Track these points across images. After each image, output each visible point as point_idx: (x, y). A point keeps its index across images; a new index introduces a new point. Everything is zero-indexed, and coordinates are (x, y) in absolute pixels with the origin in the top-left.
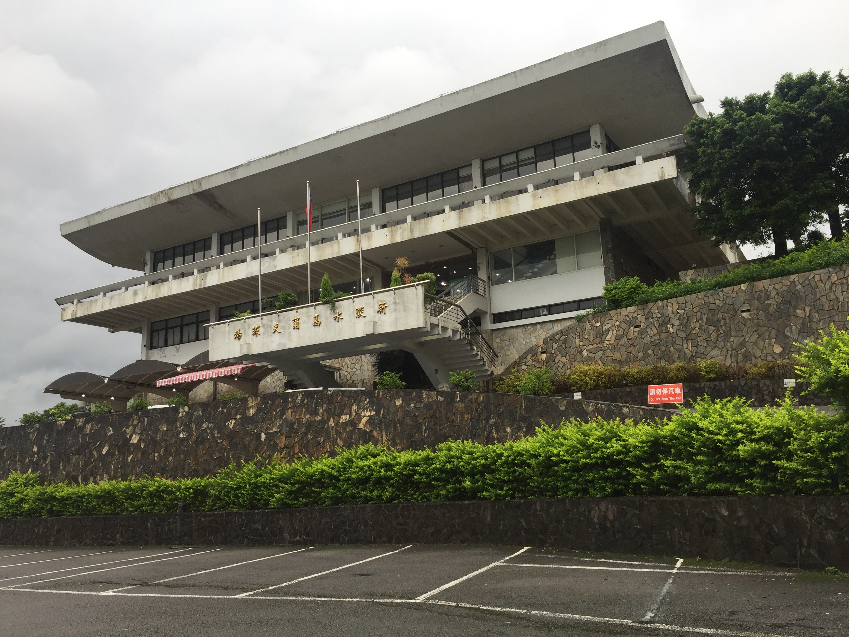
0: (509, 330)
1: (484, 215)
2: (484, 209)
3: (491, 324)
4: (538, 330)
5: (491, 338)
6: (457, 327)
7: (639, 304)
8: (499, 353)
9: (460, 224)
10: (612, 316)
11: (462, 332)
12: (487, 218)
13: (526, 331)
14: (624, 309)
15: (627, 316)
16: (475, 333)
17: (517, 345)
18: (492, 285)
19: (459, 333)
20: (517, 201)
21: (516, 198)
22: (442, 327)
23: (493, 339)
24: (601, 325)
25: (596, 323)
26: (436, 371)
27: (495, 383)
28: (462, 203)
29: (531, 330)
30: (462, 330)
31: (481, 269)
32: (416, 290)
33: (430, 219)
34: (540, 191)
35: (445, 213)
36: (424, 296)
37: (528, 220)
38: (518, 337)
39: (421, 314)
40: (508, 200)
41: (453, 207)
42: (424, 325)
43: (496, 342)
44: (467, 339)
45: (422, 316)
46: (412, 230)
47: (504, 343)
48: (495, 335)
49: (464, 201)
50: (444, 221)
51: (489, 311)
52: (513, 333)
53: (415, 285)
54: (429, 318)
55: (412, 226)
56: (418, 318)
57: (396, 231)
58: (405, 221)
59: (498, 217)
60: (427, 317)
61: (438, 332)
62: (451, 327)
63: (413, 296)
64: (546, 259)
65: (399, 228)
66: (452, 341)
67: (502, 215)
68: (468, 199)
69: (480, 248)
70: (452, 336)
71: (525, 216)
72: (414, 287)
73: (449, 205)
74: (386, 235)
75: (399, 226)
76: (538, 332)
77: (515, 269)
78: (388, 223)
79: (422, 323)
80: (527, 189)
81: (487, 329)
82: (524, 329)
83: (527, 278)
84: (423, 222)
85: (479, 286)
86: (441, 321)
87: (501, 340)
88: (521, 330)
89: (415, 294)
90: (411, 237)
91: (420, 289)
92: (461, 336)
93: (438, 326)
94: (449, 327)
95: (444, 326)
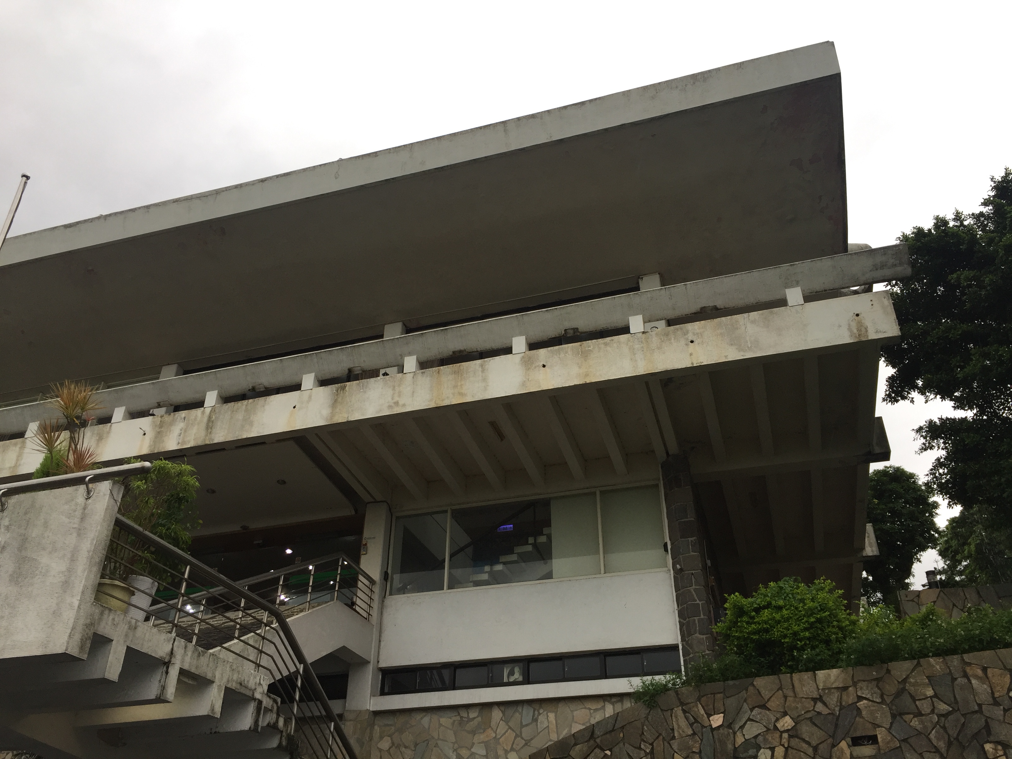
0: (418, 716)
1: (396, 399)
2: (400, 386)
3: (373, 695)
4: (493, 724)
5: (367, 737)
6: (251, 684)
7: (859, 663)
10: (766, 694)
11: (267, 702)
12: (404, 405)
13: (462, 723)
14: (807, 676)
15: (820, 699)
16: (320, 717)
18: (391, 594)
19: (251, 708)
21: (482, 366)
24: (728, 724)
25: (709, 715)
28: (347, 371)
29: (476, 722)
30: (270, 697)
31: (369, 551)
32: (87, 499)
33: (261, 400)
34: (542, 352)
35: (302, 390)
36: (112, 527)
37: (501, 436)
38: (439, 739)
39: (73, 596)
40: (462, 368)
41: (324, 379)
42: (87, 650)
43: (378, 748)
44: (282, 732)
45: (76, 603)
46: (210, 424)
47: (401, 752)
48: (378, 729)
49: (352, 366)
50: (294, 407)
51: (372, 659)
52: (427, 726)
53: (88, 479)
54: (126, 627)
55: (214, 417)
56: (57, 614)
57: (172, 424)
58: (200, 404)
59: (432, 405)
60: (116, 619)
61: (159, 693)
62: (225, 680)
63: (67, 520)
64: (527, 543)
65: (181, 419)
66: (215, 732)
67: (443, 400)
68: (364, 361)
69: (376, 502)
70: (218, 715)
71: (494, 425)
72: (81, 486)
73: (315, 374)
74: (145, 434)
75: (183, 414)
76: (495, 730)
77: (450, 560)
78: (159, 406)
79: (67, 634)
80: (510, 346)
81: (360, 711)
82: (458, 718)
83: (478, 584)
84: (244, 407)
85: (358, 589)
86: (186, 647)
87: (393, 744)
88: (451, 721)
89: (78, 513)
90: (205, 440)
91: (105, 495)
92: (261, 720)
93: (165, 669)
94: (217, 680)
95: (193, 670)
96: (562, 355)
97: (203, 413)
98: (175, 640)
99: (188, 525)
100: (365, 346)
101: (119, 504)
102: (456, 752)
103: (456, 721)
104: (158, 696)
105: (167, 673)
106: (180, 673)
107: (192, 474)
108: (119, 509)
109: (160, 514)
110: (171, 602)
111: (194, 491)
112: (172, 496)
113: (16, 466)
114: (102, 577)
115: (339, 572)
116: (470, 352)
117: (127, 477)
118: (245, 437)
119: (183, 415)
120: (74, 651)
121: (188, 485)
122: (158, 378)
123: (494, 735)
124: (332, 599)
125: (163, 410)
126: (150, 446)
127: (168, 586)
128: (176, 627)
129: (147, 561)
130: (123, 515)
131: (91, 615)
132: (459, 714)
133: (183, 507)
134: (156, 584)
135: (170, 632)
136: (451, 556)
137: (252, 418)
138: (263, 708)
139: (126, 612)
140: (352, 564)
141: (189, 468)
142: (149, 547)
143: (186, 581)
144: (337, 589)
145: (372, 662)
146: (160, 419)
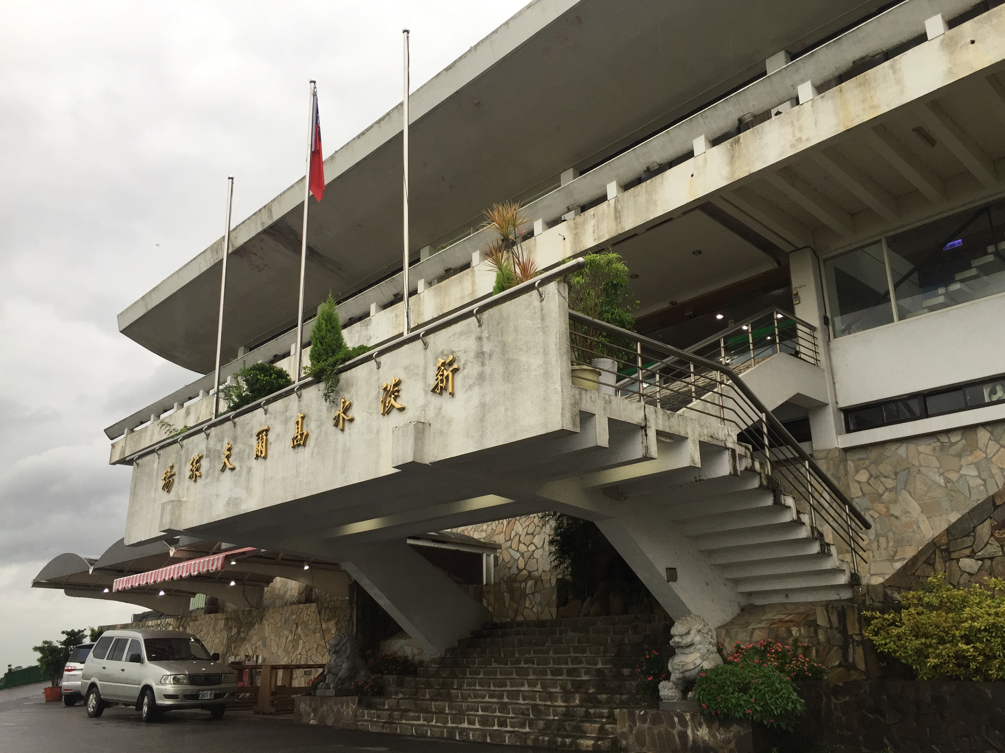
0: (893, 447)
1: (798, 135)
2: (798, 120)
3: (839, 433)
4: (981, 444)
5: (842, 472)
6: (721, 436)
8: (868, 509)
9: (733, 172)
11: (739, 450)
12: (808, 139)
13: (943, 448)
16: (794, 459)
17: (920, 487)
18: (835, 337)
19: (726, 457)
20: (895, 72)
21: (892, 67)
22: (659, 433)
23: (846, 474)
26: (672, 574)
27: (868, 621)
28: (737, 122)
29: (960, 445)
30: (741, 445)
31: (801, 301)
32: (541, 301)
33: (658, 178)
34: (967, 26)
35: (695, 155)
36: (568, 321)
37: (931, 141)
38: (920, 465)
39: (555, 383)
40: (867, 77)
41: (715, 138)
42: (578, 424)
43: (856, 480)
44: (760, 474)
45: (559, 389)
46: (618, 214)
47: (881, 482)
48: (852, 465)
49: (742, 115)
50: (692, 176)
51: (830, 400)
52: (904, 456)
53: (536, 284)
54: (603, 402)
55: (619, 207)
56: (546, 399)
57: (584, 223)
58: (603, 198)
59: (841, 129)
60: (593, 397)
61: (644, 452)
62: (697, 436)
63: (531, 322)
64: (986, 254)
65: (591, 216)
66: (700, 480)
67: (852, 121)
68: (754, 106)
69: (797, 249)
70: (699, 465)
71: (920, 131)
72: (533, 291)
73: (705, 136)
74: (564, 239)
75: (591, 211)
76: (984, 450)
77: (895, 291)
78: (569, 210)
79: (560, 414)
80: (923, 32)
81: (829, 450)
82: (938, 444)
83: (932, 309)
84: (644, 189)
85: (800, 339)
86: (656, 412)
87: (871, 476)
88: (930, 448)
89: (539, 314)
90: (617, 230)
91: (554, 294)
92: (738, 465)
93: (643, 432)
94: (690, 436)
95: (667, 430)
96: (995, 21)
97: (609, 205)
98: (645, 407)
99: (628, 307)
100: (750, 89)
101: (567, 300)
102: (943, 475)
103: (937, 448)
104: (645, 455)
105: (646, 435)
106: (657, 434)
107: (619, 260)
108: (569, 306)
109: (602, 302)
110: (633, 376)
111: (625, 275)
112: (608, 284)
113: (473, 292)
114: (572, 365)
115: (776, 325)
116: (873, 56)
117: (566, 276)
118: (652, 218)
119: (592, 213)
120: (569, 427)
121: (618, 271)
122: (560, 186)
123: (984, 456)
124: (775, 352)
125: (572, 213)
126: (572, 248)
127: (626, 363)
128: (643, 396)
129: (604, 345)
130: (573, 309)
131: (573, 396)
132: (939, 440)
133: (619, 292)
134: (616, 363)
135: (640, 401)
136: (896, 286)
137: (654, 198)
138: (737, 455)
139: (598, 390)
140: (787, 315)
141: (615, 255)
142: (601, 334)
143: (640, 356)
144: (778, 341)
145: (830, 404)
146: (573, 222)
